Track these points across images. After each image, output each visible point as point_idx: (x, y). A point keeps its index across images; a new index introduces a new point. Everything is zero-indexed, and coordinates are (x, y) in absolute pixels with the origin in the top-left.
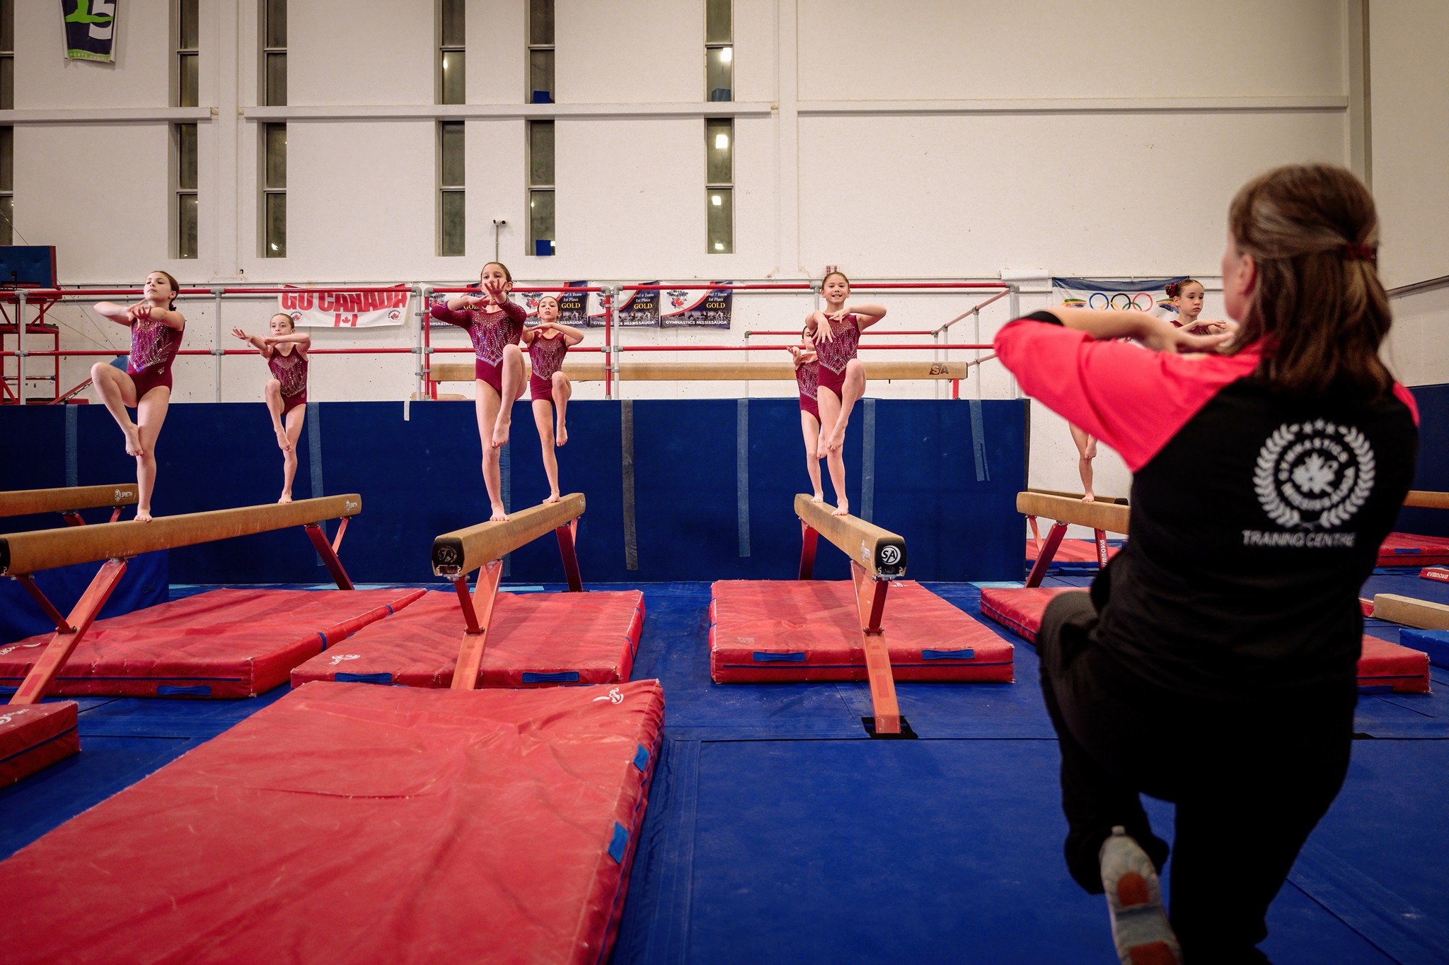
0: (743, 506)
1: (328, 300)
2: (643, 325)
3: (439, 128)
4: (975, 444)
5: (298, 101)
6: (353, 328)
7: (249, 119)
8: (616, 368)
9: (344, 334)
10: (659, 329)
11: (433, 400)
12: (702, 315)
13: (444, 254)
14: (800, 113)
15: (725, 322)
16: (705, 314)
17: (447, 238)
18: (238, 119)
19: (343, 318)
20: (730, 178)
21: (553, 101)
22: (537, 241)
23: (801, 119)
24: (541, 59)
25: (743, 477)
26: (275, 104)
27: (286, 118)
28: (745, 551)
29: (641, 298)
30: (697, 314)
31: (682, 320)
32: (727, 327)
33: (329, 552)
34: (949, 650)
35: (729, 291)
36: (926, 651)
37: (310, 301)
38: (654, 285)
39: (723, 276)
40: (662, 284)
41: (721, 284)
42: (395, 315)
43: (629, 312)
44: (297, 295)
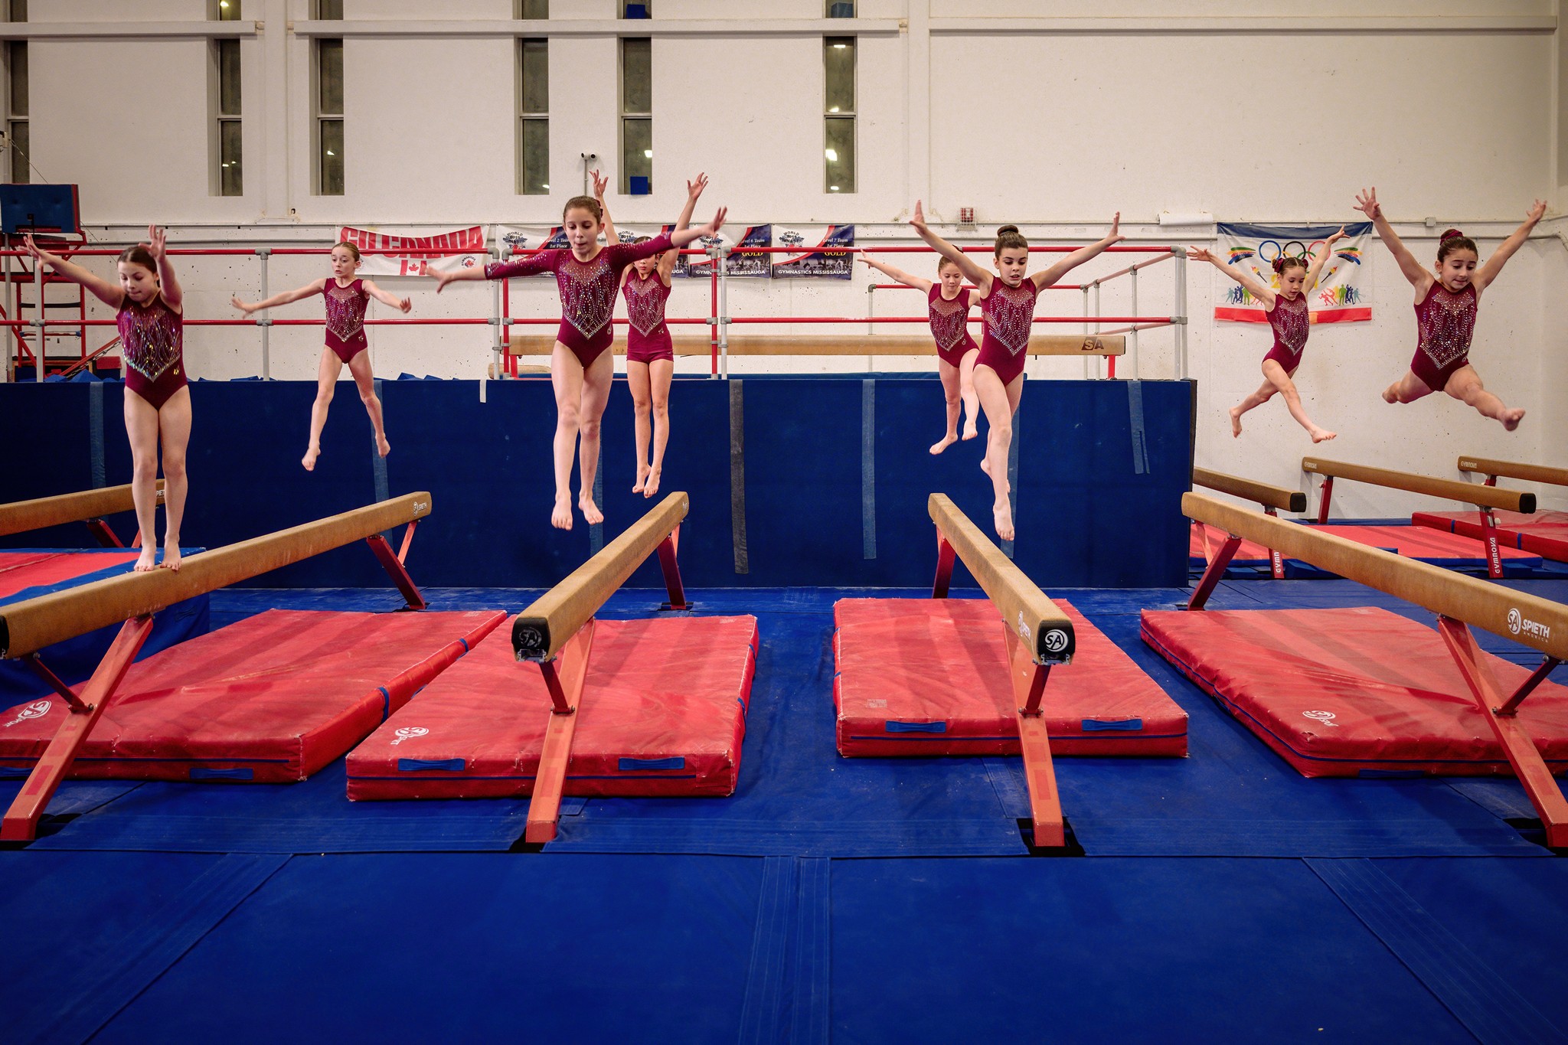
0: (869, 501)
1: (392, 244)
2: (752, 275)
3: (519, 46)
4: (1133, 431)
5: (355, 15)
7: (300, 35)
8: (724, 342)
9: (412, 283)
10: (770, 279)
11: (512, 379)
12: (820, 264)
13: (525, 193)
14: (933, 32)
15: (846, 272)
16: (823, 262)
17: (528, 173)
18: (287, 35)
19: (410, 265)
20: (852, 105)
21: (649, 16)
22: (632, 178)
23: (933, 38)
25: (868, 468)
26: (330, 18)
27: (342, 34)
28: (870, 552)
29: (750, 243)
30: (814, 262)
31: (797, 269)
32: (848, 277)
33: (394, 564)
34: (1113, 719)
35: (850, 236)
36: (1087, 721)
37: (372, 246)
38: (766, 229)
39: (843, 219)
40: (774, 228)
41: (841, 229)
42: (469, 261)
43: (736, 260)
44: (357, 238)
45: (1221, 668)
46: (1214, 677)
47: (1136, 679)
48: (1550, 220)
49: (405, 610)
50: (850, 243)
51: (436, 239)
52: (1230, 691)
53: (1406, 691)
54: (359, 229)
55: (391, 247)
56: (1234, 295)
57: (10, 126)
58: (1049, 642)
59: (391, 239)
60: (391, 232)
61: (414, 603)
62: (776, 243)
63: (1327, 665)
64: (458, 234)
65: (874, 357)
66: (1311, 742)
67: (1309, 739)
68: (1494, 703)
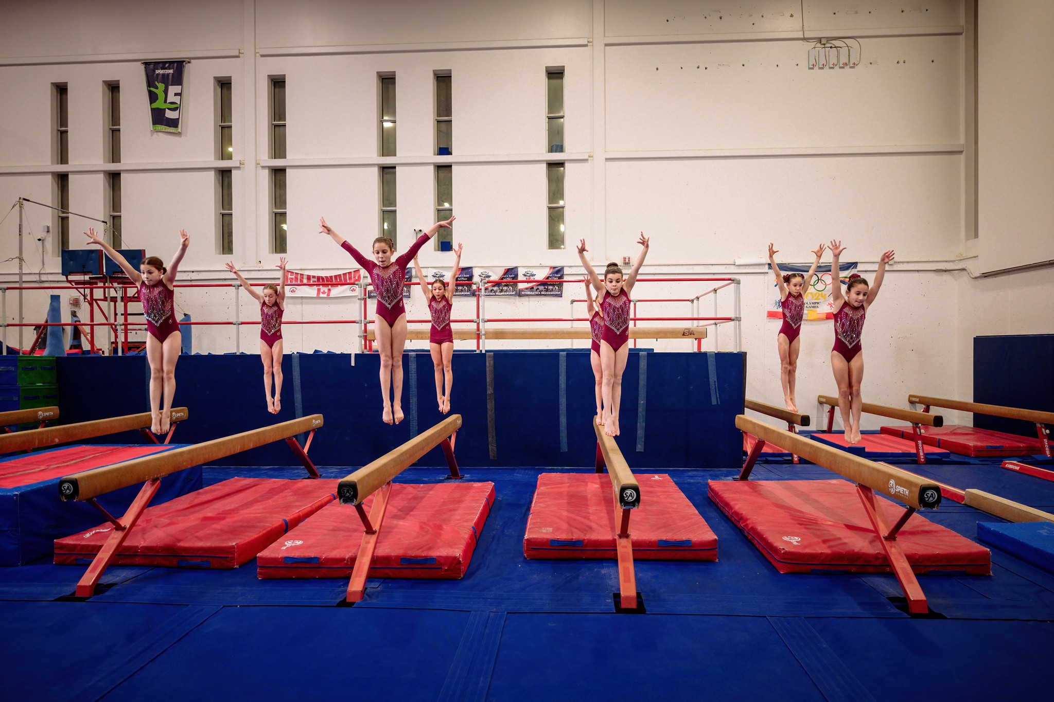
0: (563, 420)
1: (312, 280)
2: (508, 295)
3: (381, 171)
4: (711, 381)
5: (293, 155)
6: (328, 297)
7: (264, 167)
8: (483, 332)
9: (322, 301)
10: (517, 297)
11: (369, 352)
12: (545, 288)
14: (606, 159)
15: (559, 293)
18: (256, 167)
19: (322, 291)
20: (562, 200)
21: (450, 153)
22: (442, 242)
23: (607, 163)
24: (443, 126)
26: (280, 158)
27: (286, 166)
28: (564, 448)
29: (506, 278)
30: (541, 288)
31: (533, 291)
32: (560, 296)
33: (302, 454)
34: (675, 540)
35: (561, 273)
36: (661, 541)
37: (301, 281)
38: (514, 270)
39: (558, 263)
40: (519, 269)
41: (557, 269)
42: (353, 289)
43: (499, 287)
44: (293, 277)
45: (744, 513)
46: (741, 518)
47: (693, 518)
48: (961, 260)
49: (309, 478)
50: (561, 277)
51: (336, 276)
52: (747, 525)
53: (844, 526)
54: (295, 271)
55: (312, 282)
56: (778, 304)
57: (112, 218)
58: (625, 496)
59: (311, 277)
60: (311, 273)
61: (313, 475)
62: (521, 278)
63: (804, 511)
64: (347, 274)
65: (574, 340)
66: (783, 553)
67: (782, 552)
68: (884, 532)
